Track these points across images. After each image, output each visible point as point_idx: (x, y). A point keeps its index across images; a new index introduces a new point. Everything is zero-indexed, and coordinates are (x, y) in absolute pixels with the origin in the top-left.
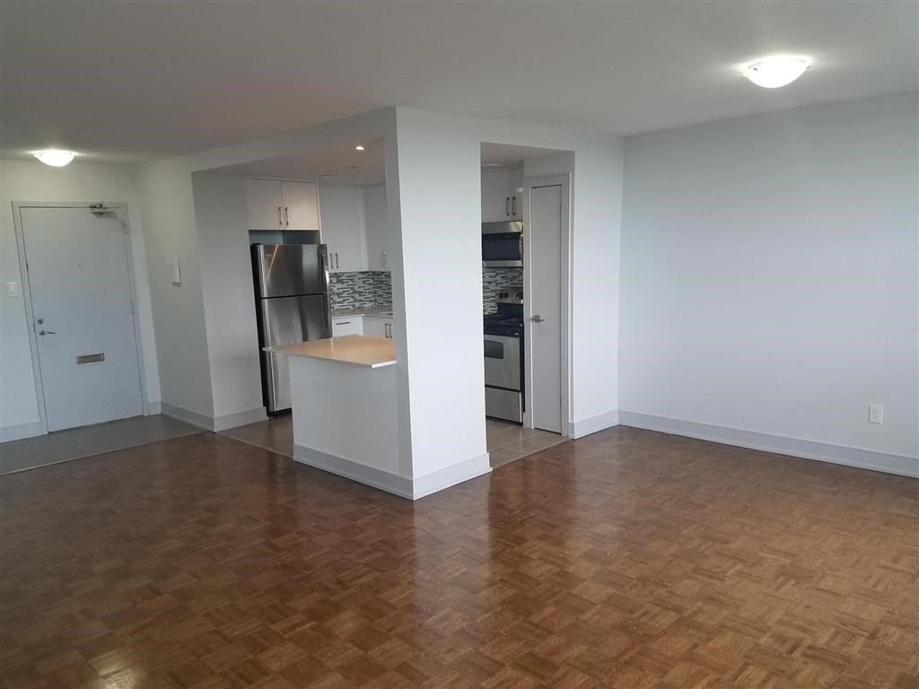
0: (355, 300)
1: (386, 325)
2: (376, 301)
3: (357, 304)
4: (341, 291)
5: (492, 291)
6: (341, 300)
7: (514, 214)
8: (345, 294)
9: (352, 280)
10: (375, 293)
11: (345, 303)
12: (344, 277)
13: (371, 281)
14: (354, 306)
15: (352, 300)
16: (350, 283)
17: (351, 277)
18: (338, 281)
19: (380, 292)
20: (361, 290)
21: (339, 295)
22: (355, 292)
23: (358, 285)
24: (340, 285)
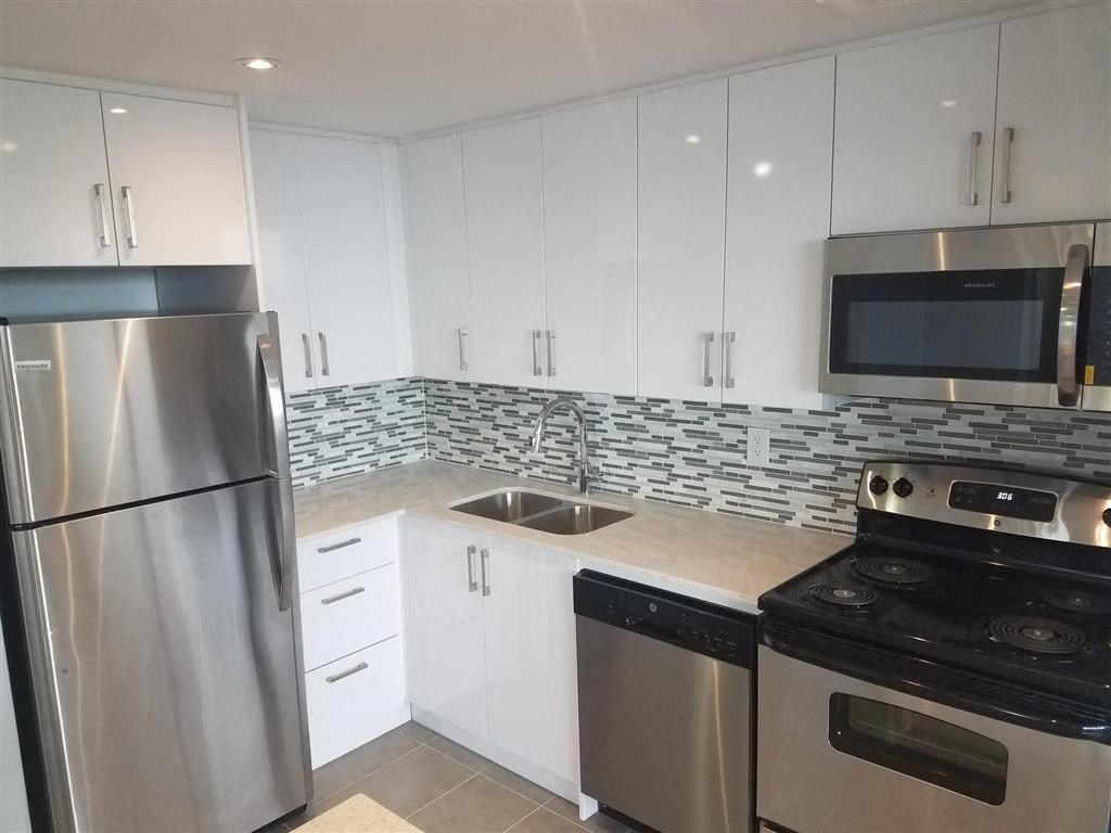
0: (380, 449)
1: (472, 550)
2: (432, 446)
3: (385, 459)
4: (339, 429)
5: (819, 458)
6: (340, 451)
7: (1009, 198)
8: (349, 438)
9: (370, 398)
10: (431, 425)
11: (352, 460)
12: (346, 392)
13: (421, 397)
14: (374, 464)
15: (369, 449)
16: (366, 404)
17: (368, 391)
18: (332, 403)
19: (443, 424)
20: (395, 419)
21: (333, 439)
22: (378, 427)
23: (387, 408)
24: (337, 414)
